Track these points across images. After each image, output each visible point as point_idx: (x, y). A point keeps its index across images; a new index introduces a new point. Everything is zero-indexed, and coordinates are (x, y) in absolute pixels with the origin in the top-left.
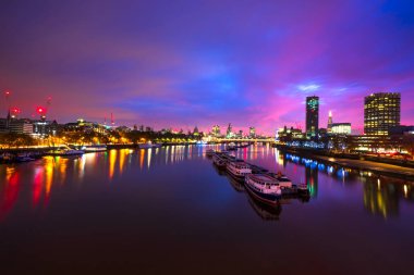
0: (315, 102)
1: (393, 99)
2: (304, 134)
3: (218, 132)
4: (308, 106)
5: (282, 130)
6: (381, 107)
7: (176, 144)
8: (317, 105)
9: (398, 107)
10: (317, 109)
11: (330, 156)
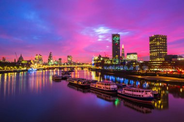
0: (118, 39)
1: (163, 39)
2: (111, 61)
3: (40, 60)
4: (113, 41)
5: (96, 58)
6: (158, 43)
7: (7, 72)
8: (119, 40)
9: (166, 44)
10: (119, 43)
11: (139, 75)
